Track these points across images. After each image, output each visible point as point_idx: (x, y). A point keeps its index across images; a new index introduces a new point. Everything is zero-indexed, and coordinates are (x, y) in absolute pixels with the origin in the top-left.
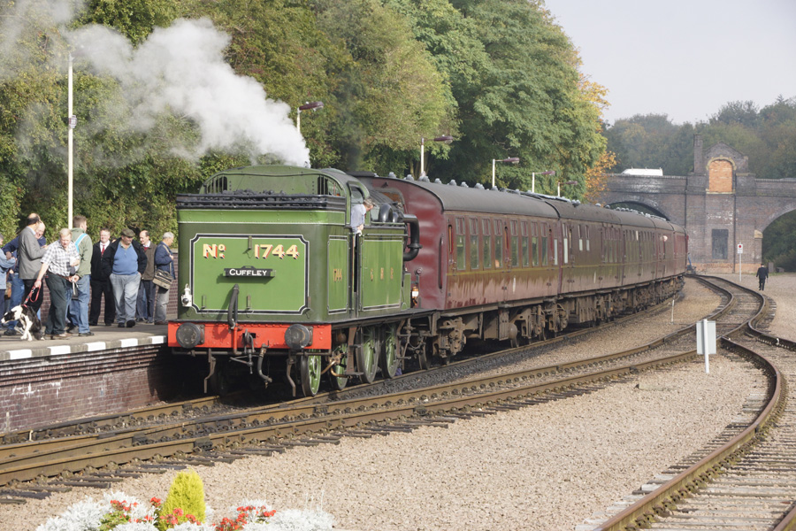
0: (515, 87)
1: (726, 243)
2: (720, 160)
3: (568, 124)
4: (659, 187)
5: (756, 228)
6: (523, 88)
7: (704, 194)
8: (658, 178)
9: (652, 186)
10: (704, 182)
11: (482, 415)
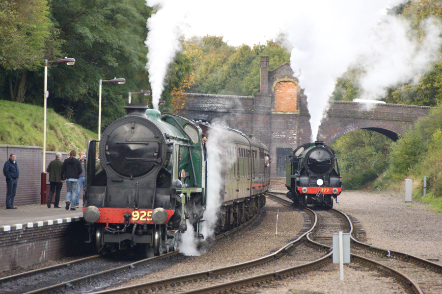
2: (285, 82)
4: (227, 106)
7: (270, 115)
8: (227, 98)
9: (219, 105)
10: (270, 102)
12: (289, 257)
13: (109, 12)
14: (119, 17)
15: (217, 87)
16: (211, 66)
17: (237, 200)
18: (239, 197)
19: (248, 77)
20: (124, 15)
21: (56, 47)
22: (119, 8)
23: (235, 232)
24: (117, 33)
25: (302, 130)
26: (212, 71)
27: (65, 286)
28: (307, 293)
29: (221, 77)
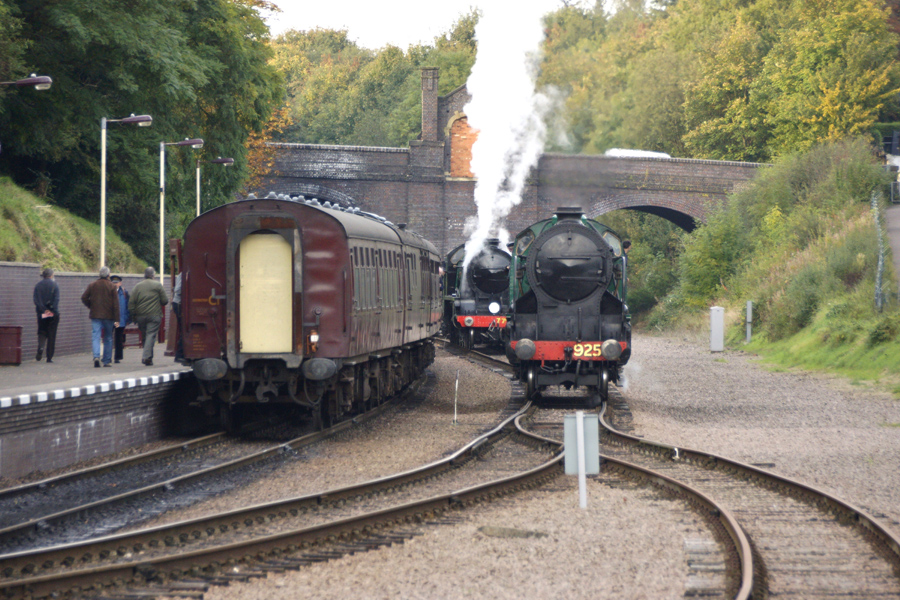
3: (215, 50)
4: (356, 168)
7: (442, 183)
8: (355, 151)
9: (342, 166)
10: (441, 158)
11: (244, 579)
12: (480, 464)
15: (338, 131)
16: (324, 89)
17: (377, 352)
19: (398, 110)
21: (14, 54)
23: (374, 417)
24: (135, 26)
26: (326, 99)
27: (35, 527)
28: (514, 534)
29: (344, 112)
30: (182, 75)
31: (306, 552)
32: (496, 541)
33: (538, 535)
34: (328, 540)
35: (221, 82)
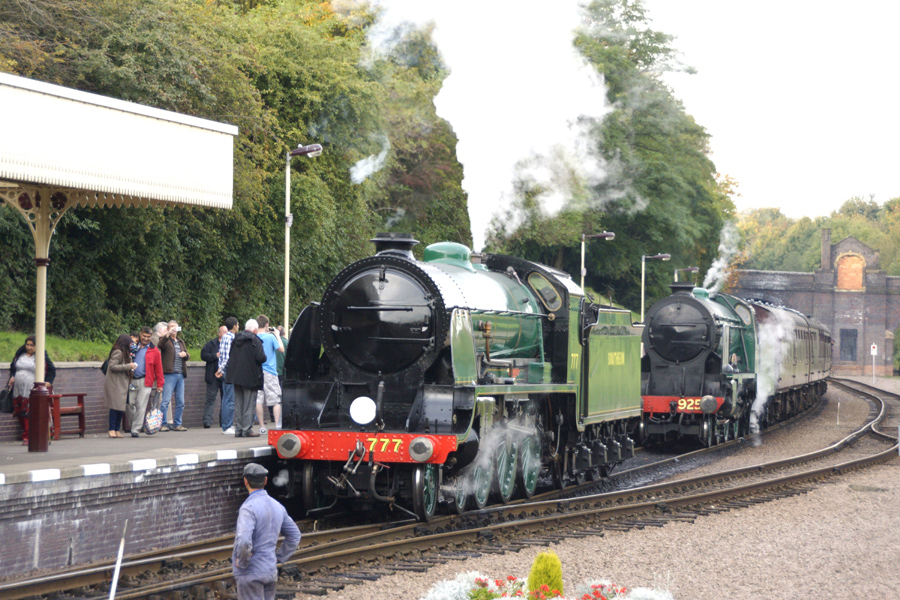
0: (657, 180)
1: (855, 344)
2: (849, 256)
3: (706, 218)
4: (784, 284)
5: (887, 328)
6: (663, 180)
7: (832, 293)
8: (783, 275)
9: (777, 283)
10: (832, 279)
11: (717, 512)
12: (851, 450)
13: (653, 182)
14: (664, 186)
15: (774, 263)
16: (767, 239)
17: (794, 386)
18: (797, 383)
19: (808, 252)
20: (670, 185)
21: (595, 220)
22: (663, 178)
23: (792, 423)
24: (662, 205)
25: (868, 310)
26: (768, 246)
28: (869, 489)
29: (778, 252)
30: (687, 232)
31: (752, 497)
32: (859, 493)
33: (883, 490)
34: (765, 491)
35: (709, 236)
